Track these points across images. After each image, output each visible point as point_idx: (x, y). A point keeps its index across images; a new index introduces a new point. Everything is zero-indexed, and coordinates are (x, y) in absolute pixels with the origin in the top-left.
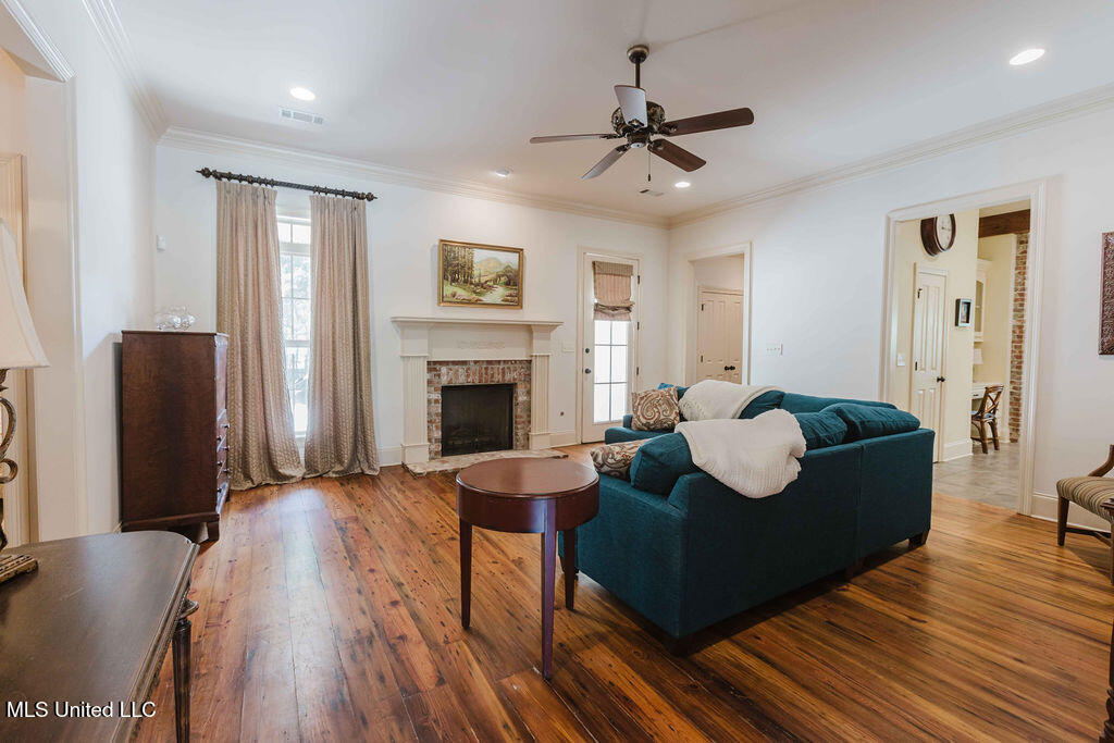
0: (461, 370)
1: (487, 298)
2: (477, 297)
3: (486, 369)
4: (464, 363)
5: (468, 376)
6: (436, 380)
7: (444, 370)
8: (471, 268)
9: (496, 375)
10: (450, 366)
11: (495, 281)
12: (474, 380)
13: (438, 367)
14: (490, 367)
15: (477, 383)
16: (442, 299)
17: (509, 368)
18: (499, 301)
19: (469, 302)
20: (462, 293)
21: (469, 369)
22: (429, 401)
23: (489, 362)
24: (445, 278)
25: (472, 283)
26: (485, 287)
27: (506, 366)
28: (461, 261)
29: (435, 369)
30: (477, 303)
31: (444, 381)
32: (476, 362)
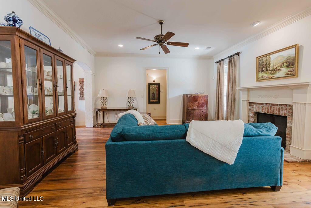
0: (260, 106)
1: (277, 75)
2: (272, 76)
3: (271, 107)
4: (262, 104)
5: (263, 109)
6: (252, 109)
7: (255, 106)
8: (269, 64)
9: (275, 111)
10: (257, 105)
11: (281, 66)
12: (265, 111)
13: (253, 104)
14: (272, 106)
15: (266, 112)
16: (258, 80)
17: (282, 108)
18: (283, 75)
19: (269, 78)
20: (265, 75)
21: (263, 106)
22: (249, 116)
23: (272, 104)
24: (259, 71)
25: (269, 70)
26: (276, 70)
27: (281, 107)
28: (265, 62)
29: (252, 105)
30: (273, 78)
31: (255, 110)
32: (266, 104)
